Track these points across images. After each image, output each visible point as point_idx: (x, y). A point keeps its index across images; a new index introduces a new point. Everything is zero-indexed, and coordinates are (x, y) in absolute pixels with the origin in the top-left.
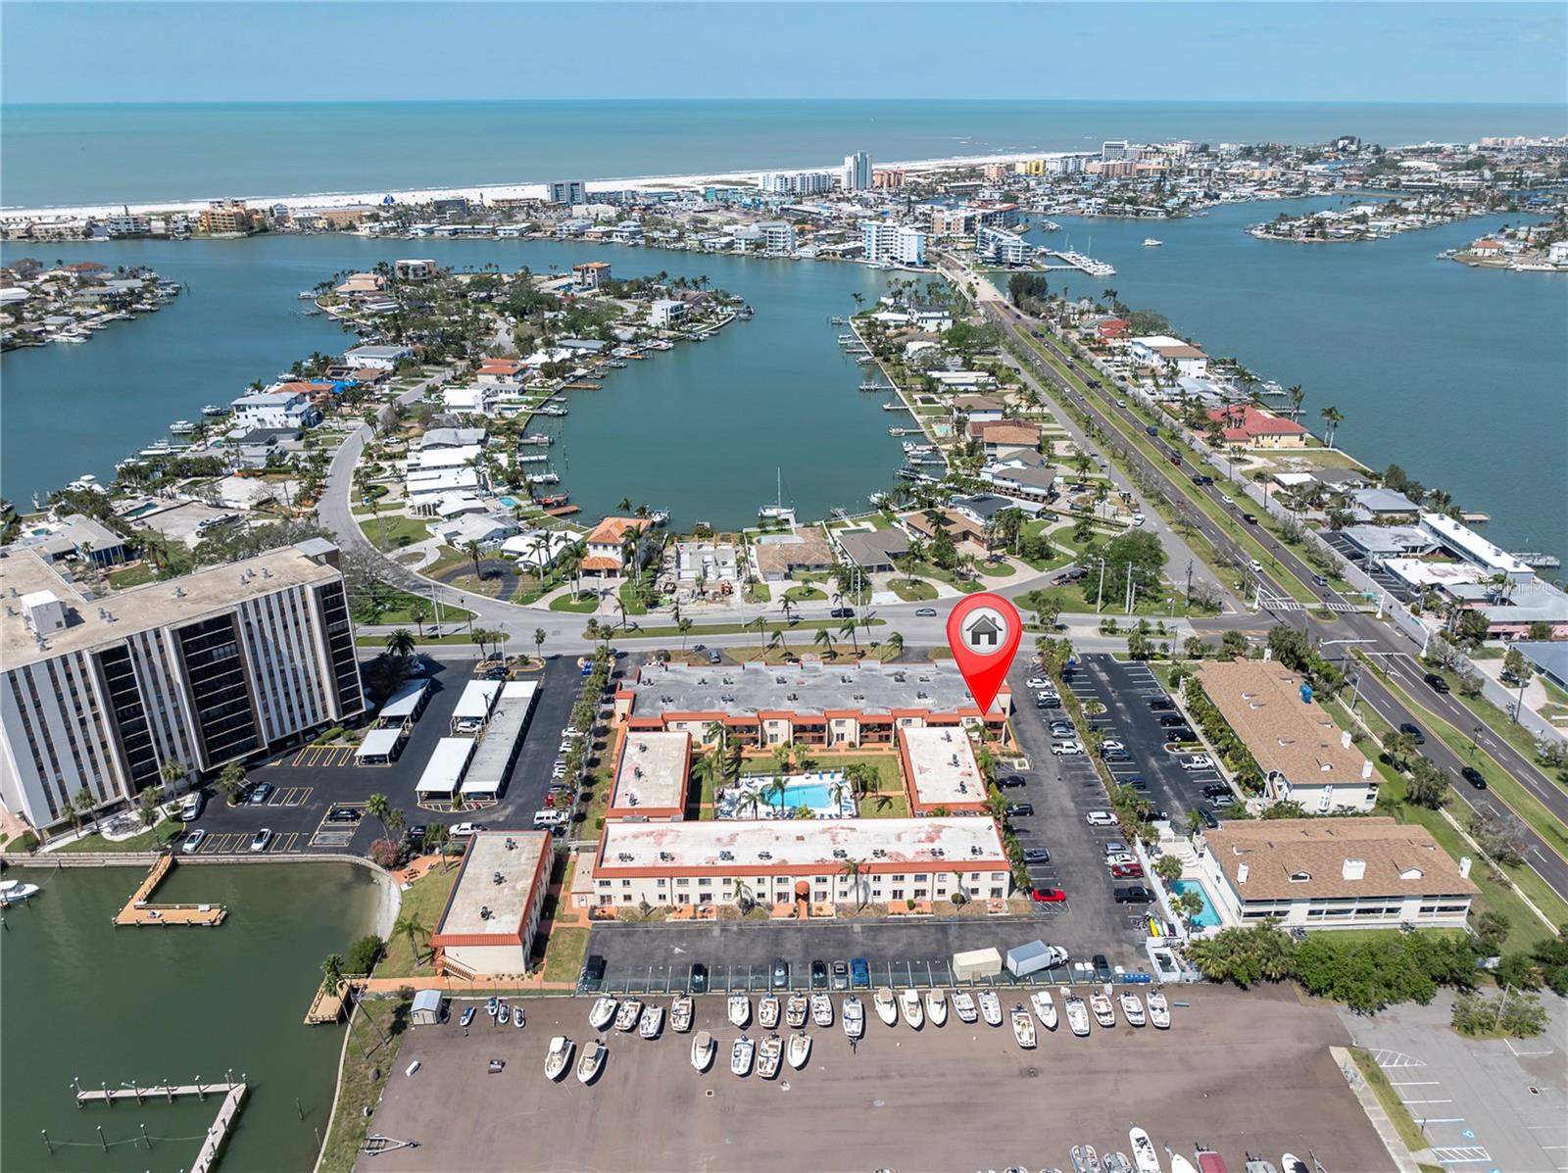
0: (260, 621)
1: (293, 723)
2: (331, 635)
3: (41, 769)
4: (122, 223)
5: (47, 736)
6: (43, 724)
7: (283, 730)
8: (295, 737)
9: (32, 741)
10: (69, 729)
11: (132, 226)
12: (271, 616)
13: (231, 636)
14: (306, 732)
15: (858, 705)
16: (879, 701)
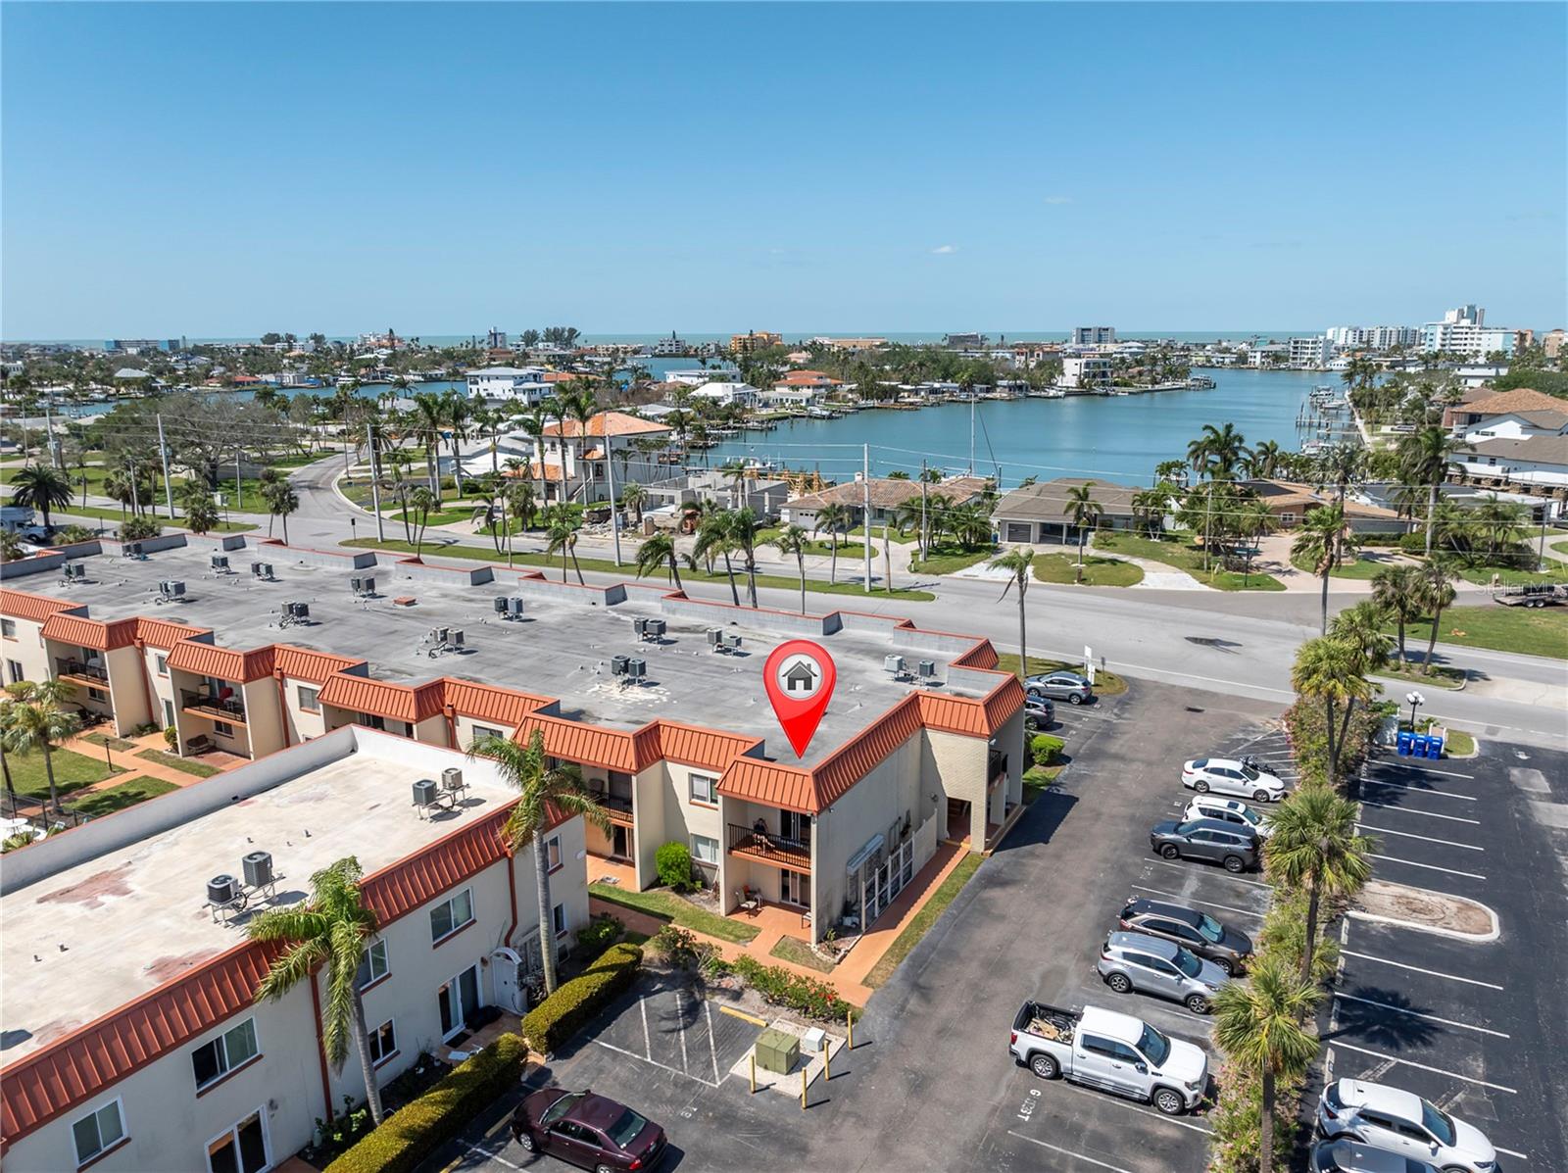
4: (666, 344)
11: (674, 348)
15: (424, 661)
16: (497, 665)
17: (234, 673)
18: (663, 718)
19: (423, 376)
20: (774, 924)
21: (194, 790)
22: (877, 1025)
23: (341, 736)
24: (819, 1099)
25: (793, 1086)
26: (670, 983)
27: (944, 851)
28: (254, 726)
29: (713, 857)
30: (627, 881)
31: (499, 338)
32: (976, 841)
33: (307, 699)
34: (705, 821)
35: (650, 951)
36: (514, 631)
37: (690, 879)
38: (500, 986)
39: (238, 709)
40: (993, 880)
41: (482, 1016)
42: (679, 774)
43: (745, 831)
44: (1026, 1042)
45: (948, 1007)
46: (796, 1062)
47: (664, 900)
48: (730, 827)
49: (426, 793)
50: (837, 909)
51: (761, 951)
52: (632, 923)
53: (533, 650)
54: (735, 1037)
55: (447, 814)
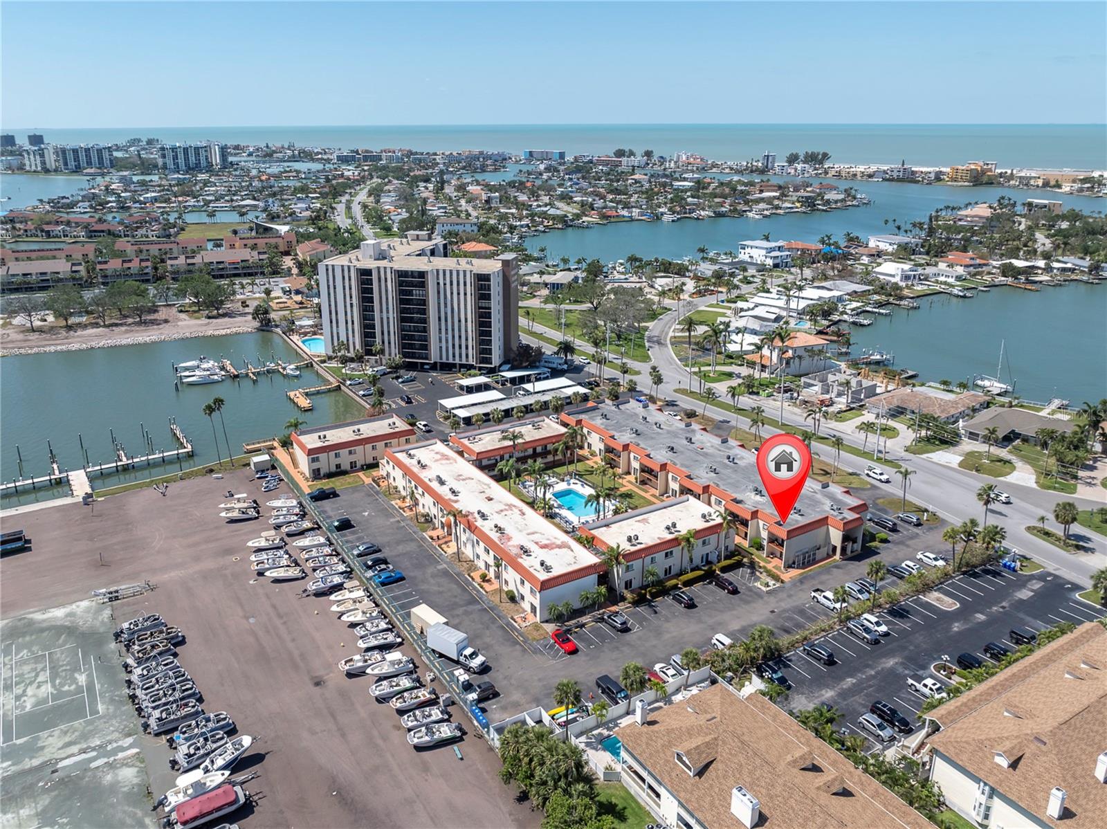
0: (445, 284)
1: (454, 356)
2: (480, 308)
3: (331, 322)
4: (895, 171)
5: (336, 306)
6: (335, 298)
7: (447, 359)
8: (454, 365)
9: (330, 305)
10: (345, 306)
12: (451, 284)
13: (423, 285)
14: (462, 366)
15: (704, 475)
16: (724, 480)
17: (657, 468)
18: (760, 507)
19: (715, 212)
20: (776, 561)
21: (659, 504)
22: (787, 585)
23: (684, 497)
24: (768, 592)
25: (764, 589)
26: (749, 567)
27: (829, 556)
28: (660, 482)
29: (765, 543)
30: (746, 544)
31: (770, 158)
32: (837, 556)
33: (674, 479)
34: (764, 535)
35: (745, 560)
36: (731, 467)
37: (760, 547)
38: (713, 558)
39: (656, 477)
40: (837, 567)
41: (709, 563)
42: (761, 523)
43: (773, 539)
44: (813, 594)
45: (804, 587)
46: (767, 585)
47: (753, 550)
48: (769, 538)
49: (704, 516)
50: (791, 562)
51: (769, 566)
52: (744, 553)
53: (734, 476)
54: (758, 579)
55: (707, 521)
